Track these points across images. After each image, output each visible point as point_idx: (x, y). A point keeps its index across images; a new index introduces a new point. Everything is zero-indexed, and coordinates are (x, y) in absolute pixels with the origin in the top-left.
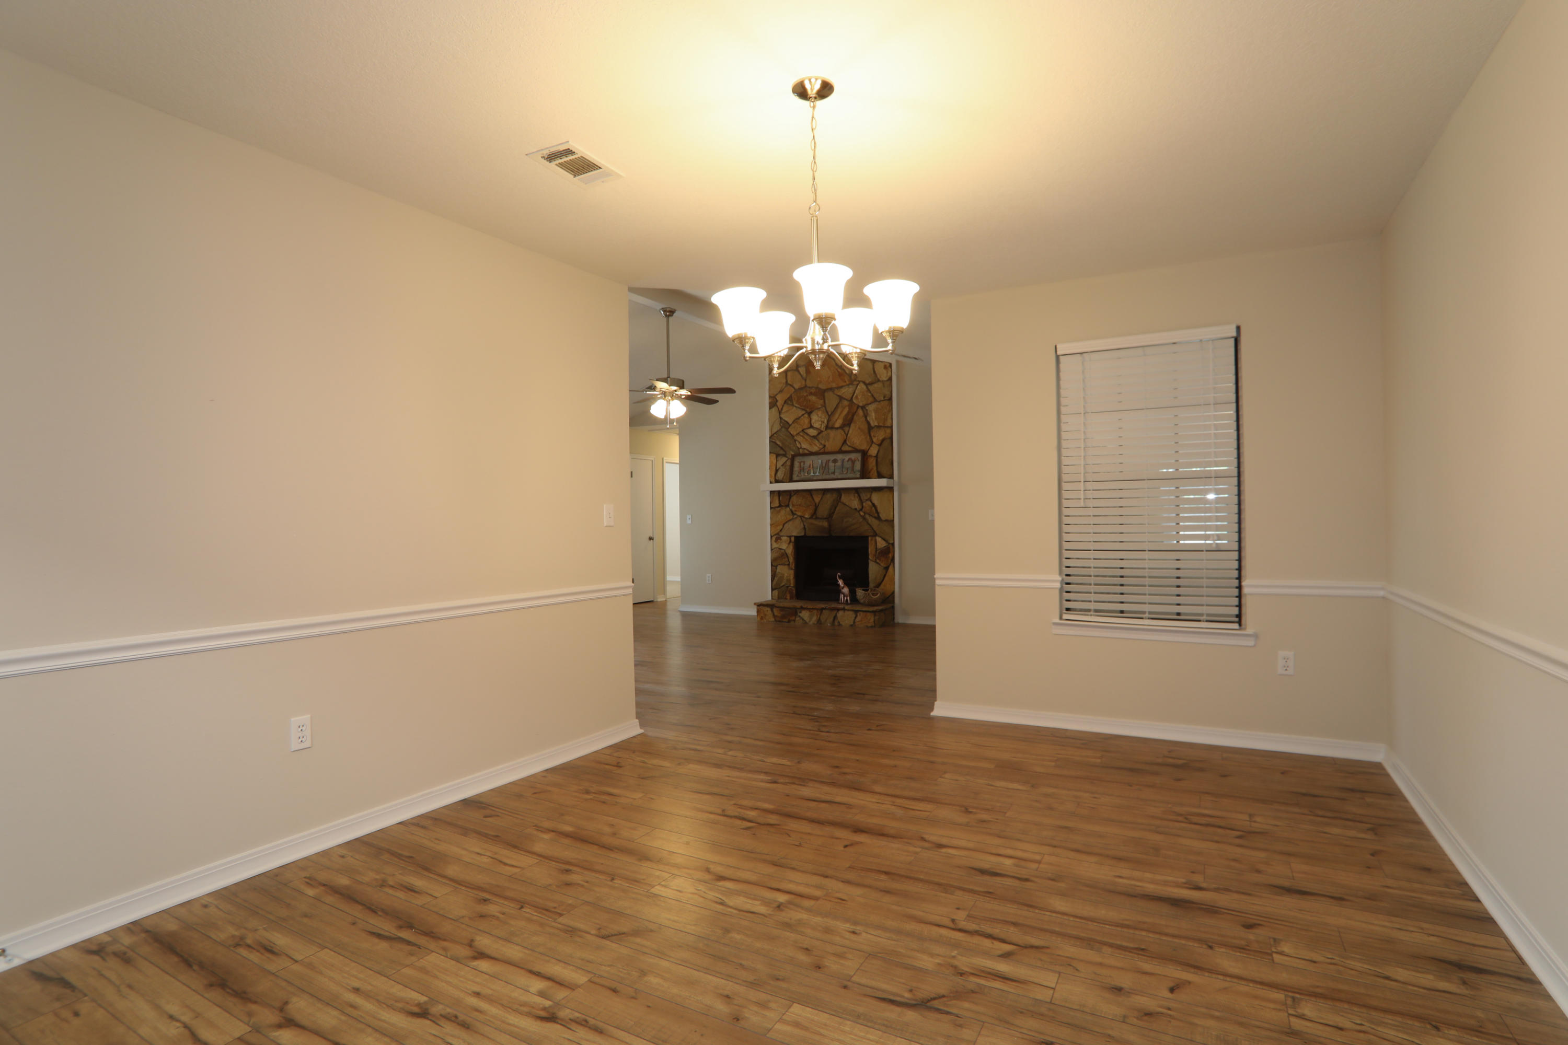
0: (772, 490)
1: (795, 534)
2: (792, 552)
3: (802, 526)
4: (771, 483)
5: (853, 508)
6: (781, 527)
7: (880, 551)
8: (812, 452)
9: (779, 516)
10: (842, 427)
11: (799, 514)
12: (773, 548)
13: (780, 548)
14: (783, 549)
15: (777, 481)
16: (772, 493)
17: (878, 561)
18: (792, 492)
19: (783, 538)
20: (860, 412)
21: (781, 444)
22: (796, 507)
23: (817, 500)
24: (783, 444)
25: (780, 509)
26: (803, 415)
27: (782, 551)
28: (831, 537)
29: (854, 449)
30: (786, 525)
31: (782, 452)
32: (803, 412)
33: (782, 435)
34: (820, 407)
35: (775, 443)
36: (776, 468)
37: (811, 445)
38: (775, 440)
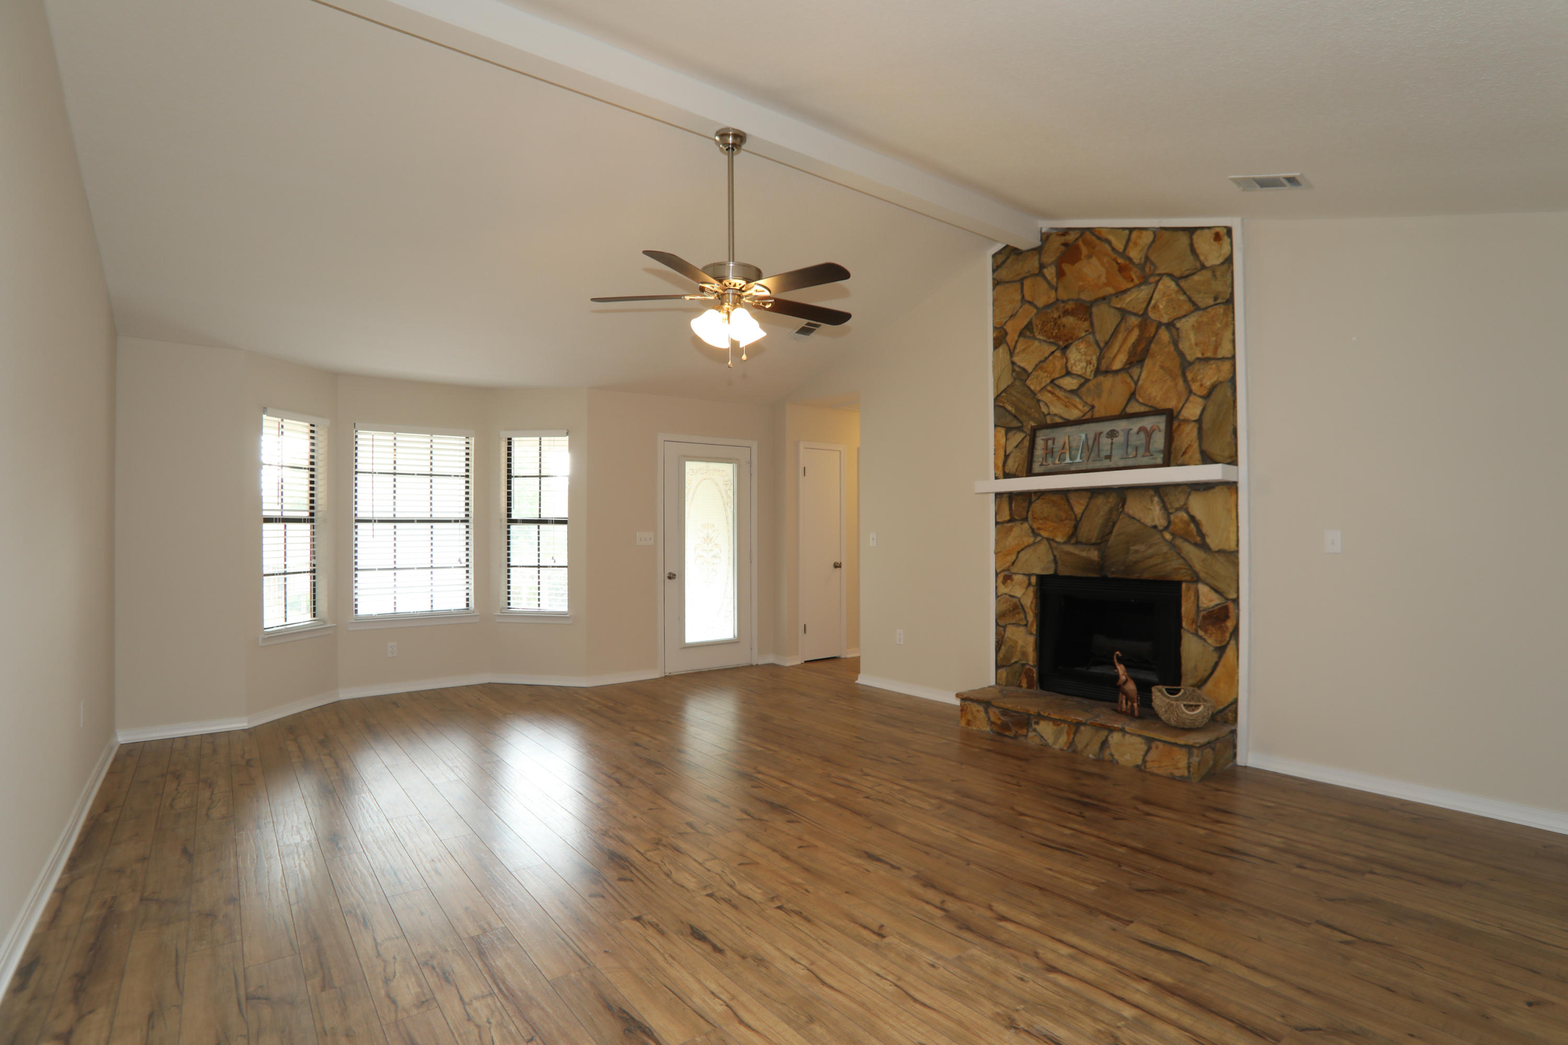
0: (999, 490)
1: (1038, 571)
2: (1032, 602)
3: (1051, 556)
4: (996, 477)
5: (1151, 524)
6: (1014, 557)
7: (1206, 612)
8: (1069, 420)
9: (1011, 538)
10: (1126, 368)
11: (1045, 534)
12: (999, 593)
13: (1012, 594)
14: (1016, 597)
15: (1007, 476)
16: (998, 496)
17: (1201, 633)
18: (1033, 495)
19: (1016, 577)
20: (1164, 335)
21: (1013, 409)
22: (1041, 522)
23: (1078, 509)
24: (1017, 408)
25: (1012, 526)
26: (1053, 353)
27: (1015, 600)
28: (1105, 579)
29: (1151, 409)
30: (1022, 554)
31: (1015, 424)
32: (1053, 348)
33: (1016, 394)
34: (1083, 334)
35: (1004, 408)
36: (1005, 451)
37: (1066, 406)
38: (1003, 402)
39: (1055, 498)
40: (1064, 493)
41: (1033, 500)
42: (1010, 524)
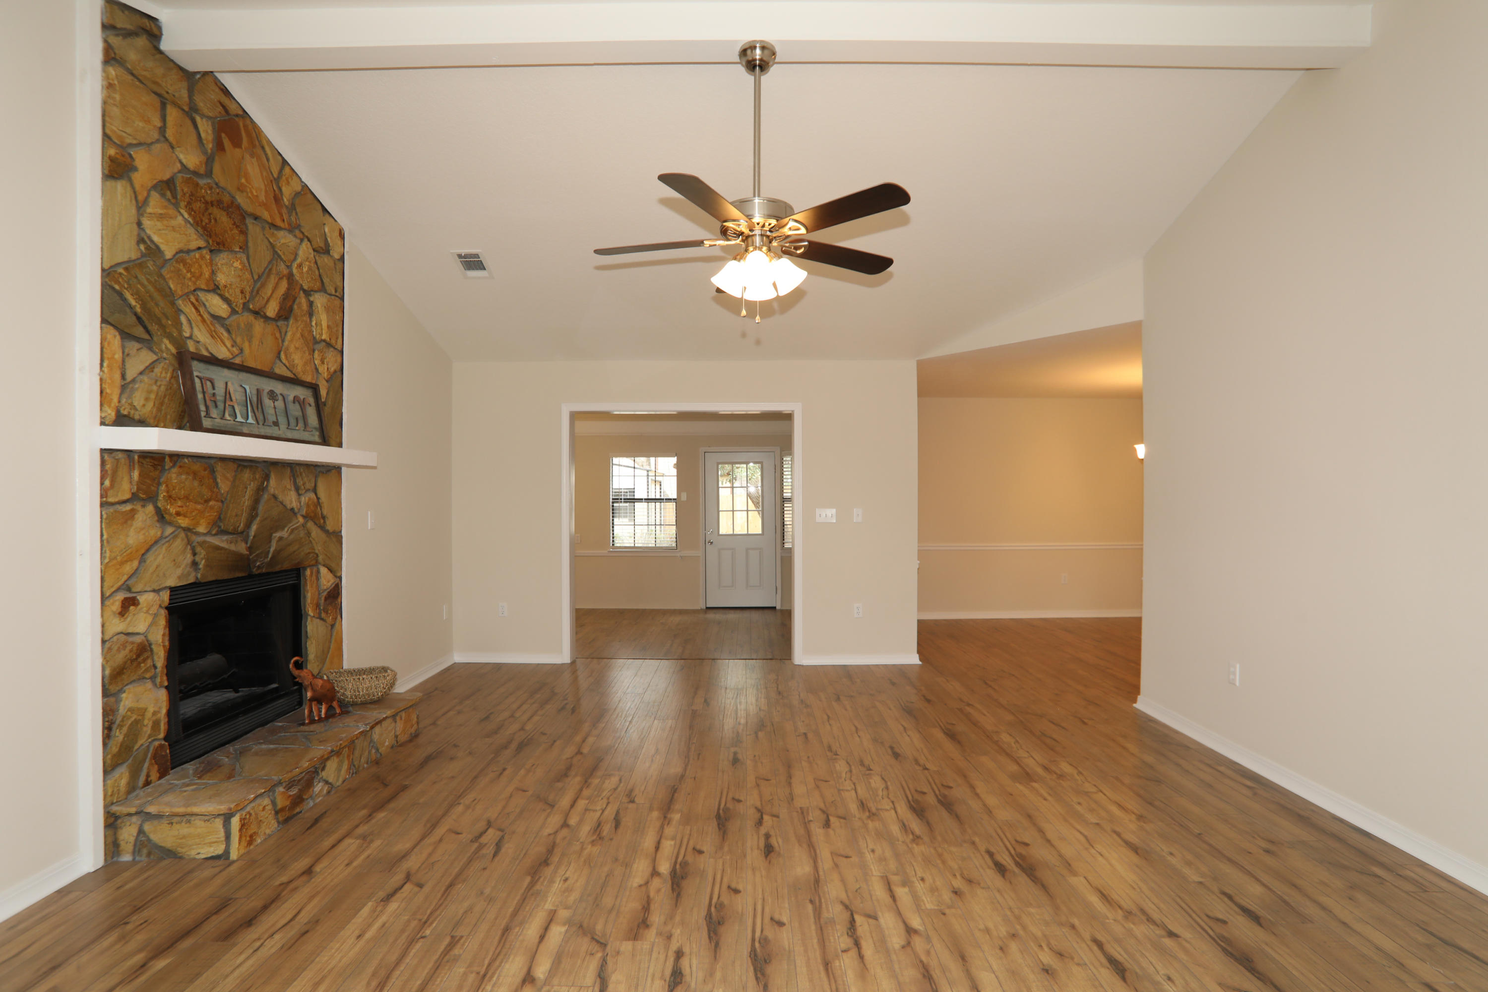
0: (104, 447)
1: (172, 582)
2: (164, 635)
3: (189, 557)
4: (103, 423)
5: (289, 507)
6: (135, 564)
7: (325, 593)
8: (217, 359)
9: (132, 533)
10: (276, 319)
11: (183, 522)
12: (107, 638)
13: (130, 630)
14: (138, 634)
15: (122, 420)
16: (106, 453)
17: (323, 615)
18: (167, 459)
19: (142, 599)
20: (302, 300)
21: (138, 306)
22: (179, 503)
23: (224, 486)
24: (144, 306)
25: (132, 510)
26: (199, 248)
27: (138, 639)
28: (251, 576)
29: (292, 376)
30: (150, 557)
31: (139, 331)
32: (202, 243)
33: (146, 283)
34: (238, 250)
35: (120, 294)
36: (123, 377)
37: (212, 336)
38: (122, 286)
39: (197, 467)
40: (208, 462)
41: (167, 467)
42: (128, 507)
